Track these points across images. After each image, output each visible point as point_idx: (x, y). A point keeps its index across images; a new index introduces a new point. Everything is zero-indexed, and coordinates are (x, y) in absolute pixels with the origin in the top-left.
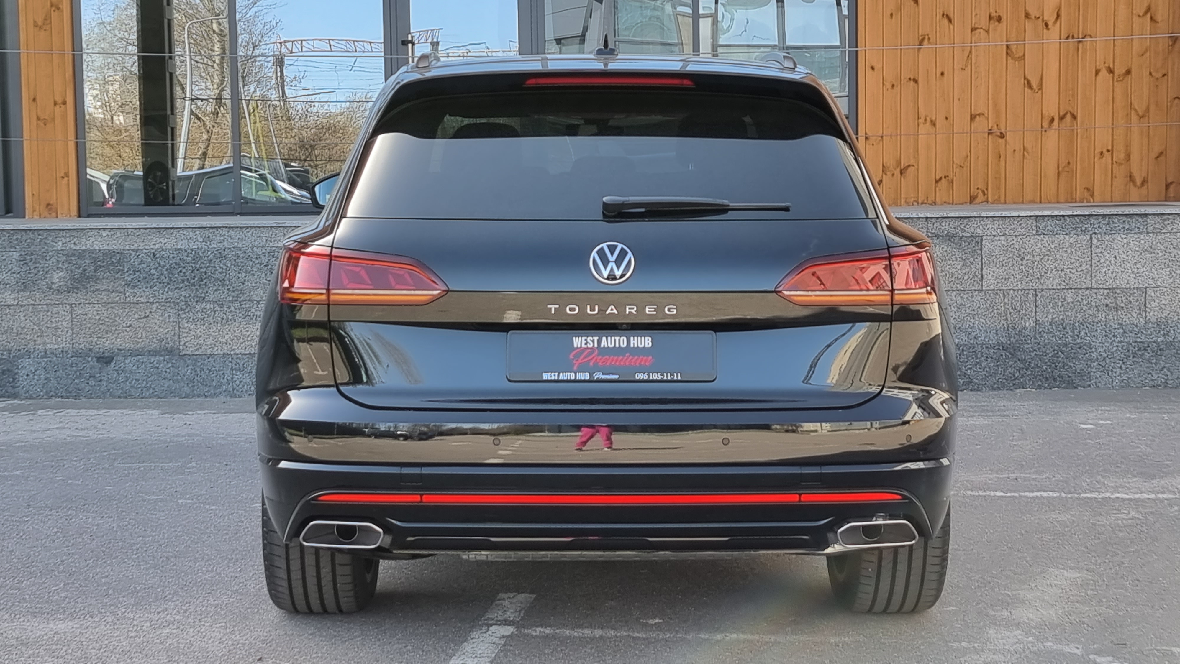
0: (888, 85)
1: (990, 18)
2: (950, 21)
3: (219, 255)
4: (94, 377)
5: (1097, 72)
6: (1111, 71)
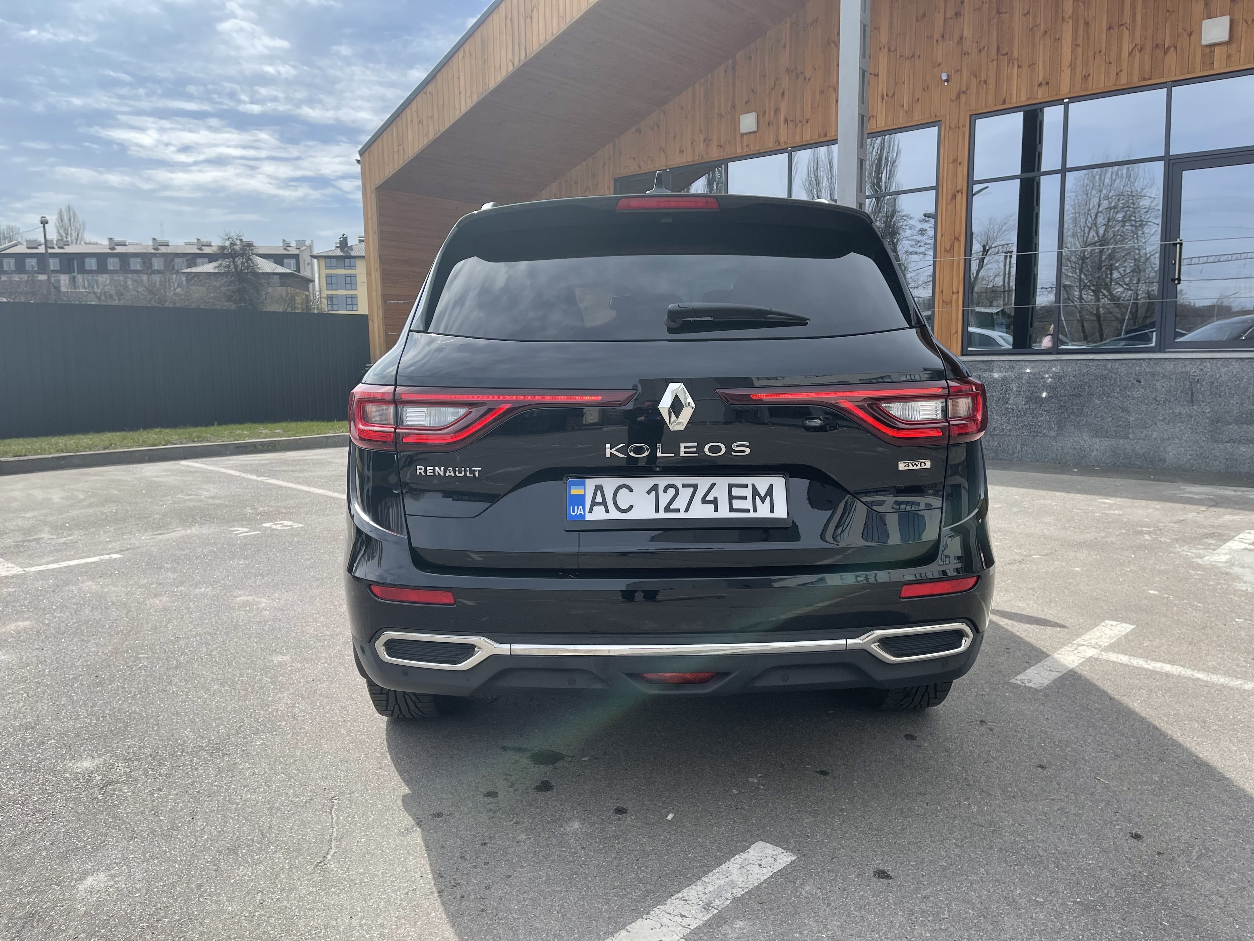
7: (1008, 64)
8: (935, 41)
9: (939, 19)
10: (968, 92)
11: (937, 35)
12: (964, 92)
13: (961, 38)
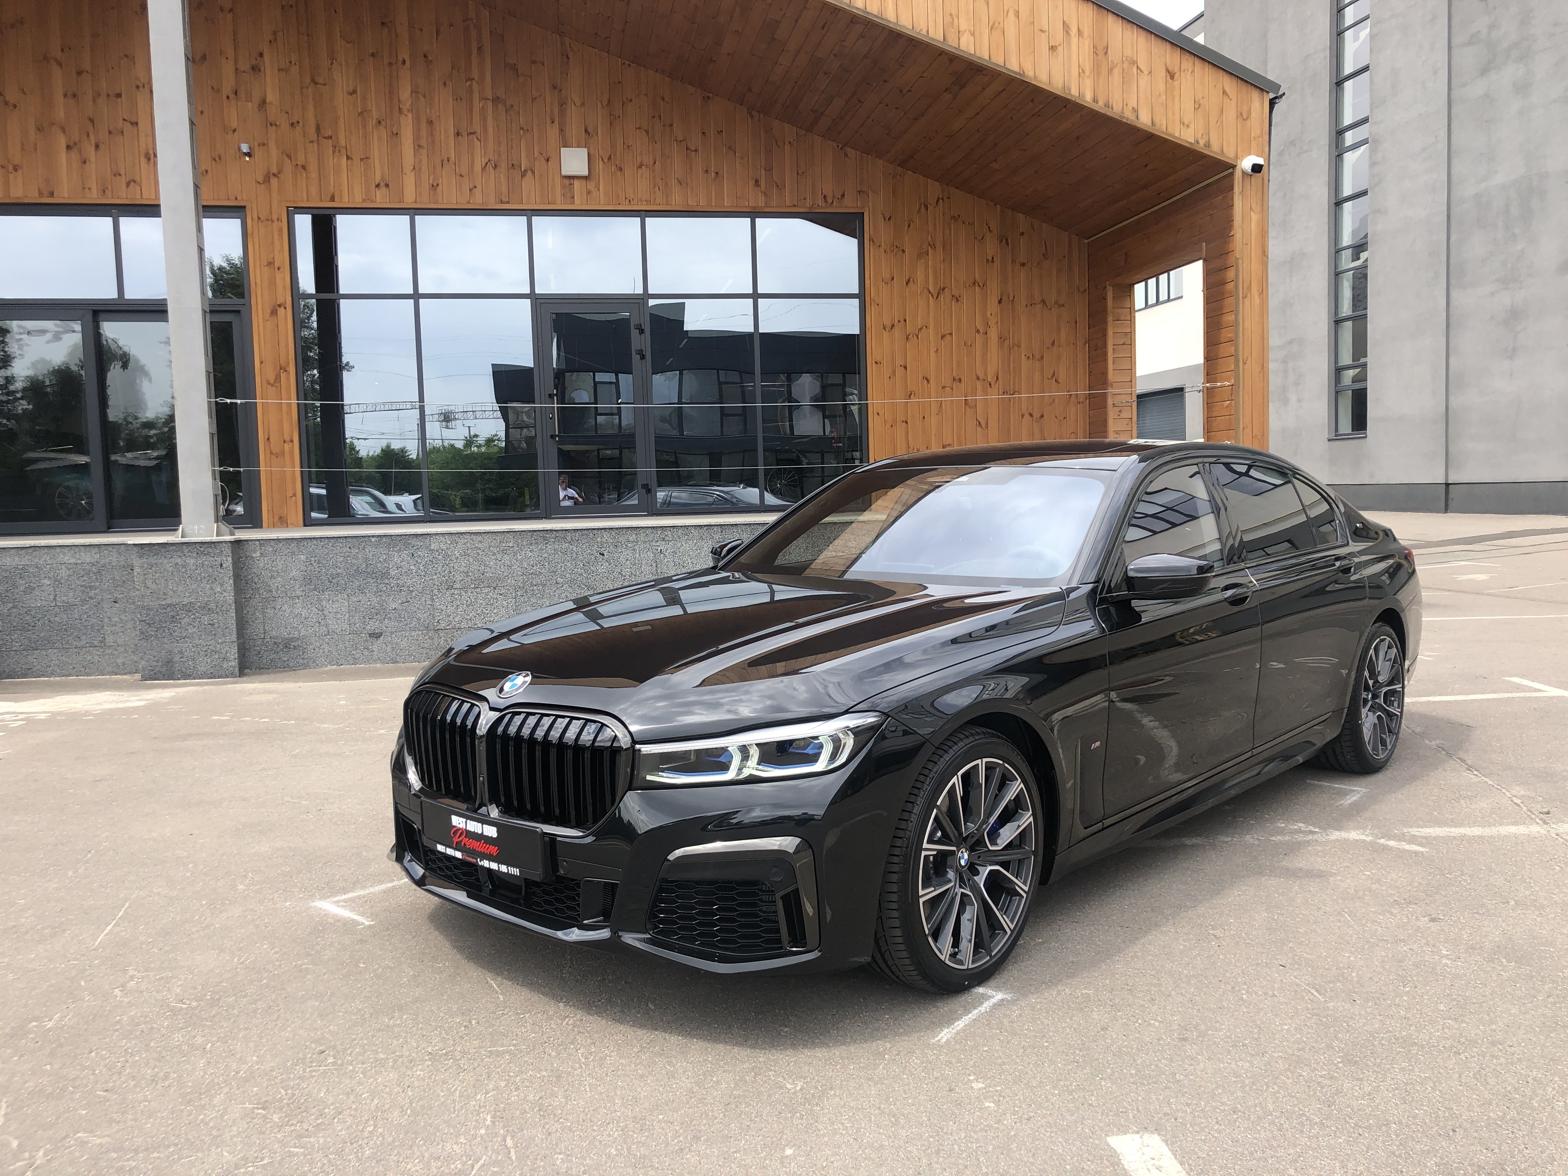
0: (888, 425)
1: (954, 379)
2: (928, 382)
3: (463, 553)
4: (368, 649)
5: (1023, 416)
6: (1031, 415)
7: (334, 152)
8: (225, 97)
9: (228, 69)
10: (281, 176)
11: (227, 89)
12: (274, 175)
13: (263, 103)
